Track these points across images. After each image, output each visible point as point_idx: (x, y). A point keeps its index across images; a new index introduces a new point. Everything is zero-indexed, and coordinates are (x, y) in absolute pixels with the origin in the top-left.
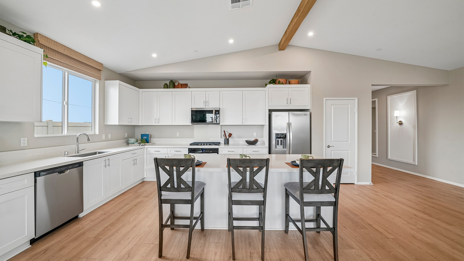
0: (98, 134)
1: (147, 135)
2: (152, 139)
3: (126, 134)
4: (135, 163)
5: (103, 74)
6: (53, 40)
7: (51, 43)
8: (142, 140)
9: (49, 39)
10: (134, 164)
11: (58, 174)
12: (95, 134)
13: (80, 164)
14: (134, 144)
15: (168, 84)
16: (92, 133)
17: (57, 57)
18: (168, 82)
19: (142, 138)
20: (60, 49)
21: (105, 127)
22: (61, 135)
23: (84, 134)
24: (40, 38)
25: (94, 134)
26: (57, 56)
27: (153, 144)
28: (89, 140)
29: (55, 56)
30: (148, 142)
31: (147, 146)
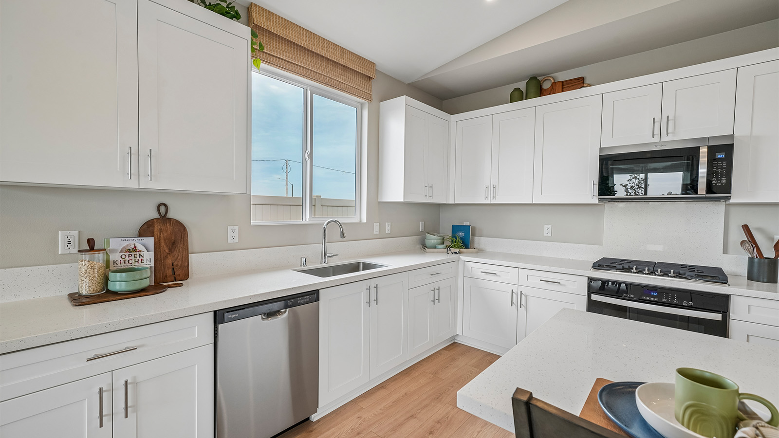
0: (366, 222)
1: (466, 228)
2: (476, 238)
3: (421, 224)
4: (437, 297)
5: (377, 87)
6: (279, 16)
7: (276, 22)
8: (454, 240)
9: (273, 13)
10: (434, 301)
11: (263, 317)
12: (360, 223)
13: (313, 296)
14: (436, 248)
15: (523, 89)
16: (355, 219)
17: (287, 54)
18: (522, 85)
19: (454, 236)
20: (292, 34)
21: (380, 207)
22: (299, 222)
23: (336, 221)
24: (256, 13)
25: (358, 221)
26: (289, 53)
27: (480, 252)
28: (343, 235)
29: (286, 52)
30: (467, 247)
31: (465, 257)
